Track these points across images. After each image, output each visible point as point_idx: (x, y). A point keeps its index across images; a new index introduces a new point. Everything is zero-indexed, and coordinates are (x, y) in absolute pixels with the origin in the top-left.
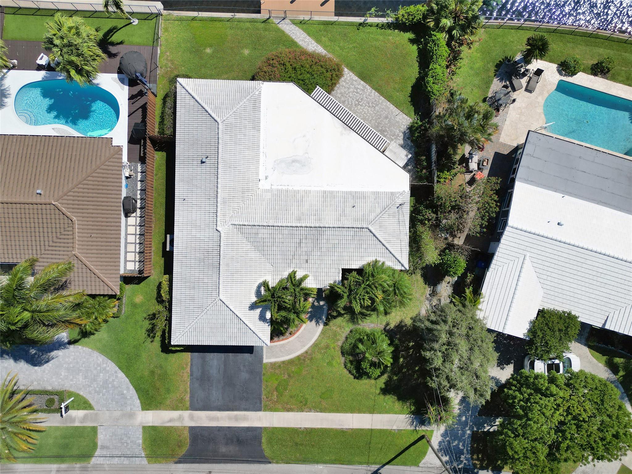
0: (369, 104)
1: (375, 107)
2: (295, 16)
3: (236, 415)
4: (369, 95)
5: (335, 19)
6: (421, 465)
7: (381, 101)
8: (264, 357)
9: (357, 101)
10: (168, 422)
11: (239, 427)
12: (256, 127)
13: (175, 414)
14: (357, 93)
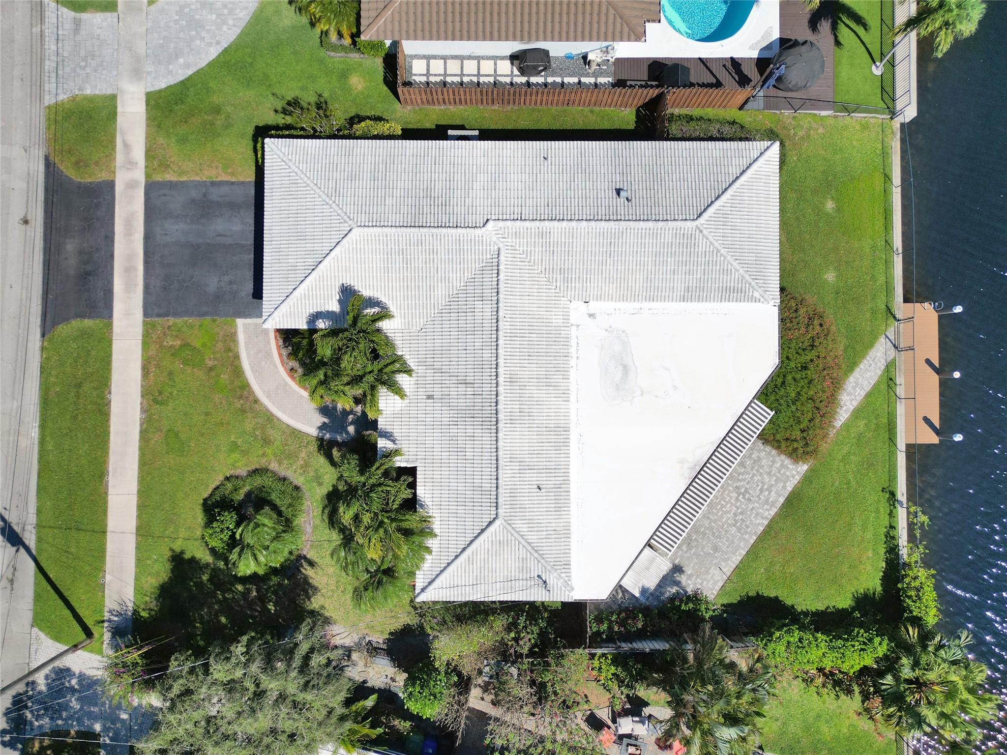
0: (741, 513)
1: (734, 525)
2: (902, 367)
3: (135, 269)
4: (757, 514)
5: (901, 445)
6: (35, 630)
7: (747, 537)
8: (248, 321)
9: (746, 491)
10: (124, 141)
11: (112, 274)
12: (689, 295)
13: (139, 153)
14: (761, 490)
